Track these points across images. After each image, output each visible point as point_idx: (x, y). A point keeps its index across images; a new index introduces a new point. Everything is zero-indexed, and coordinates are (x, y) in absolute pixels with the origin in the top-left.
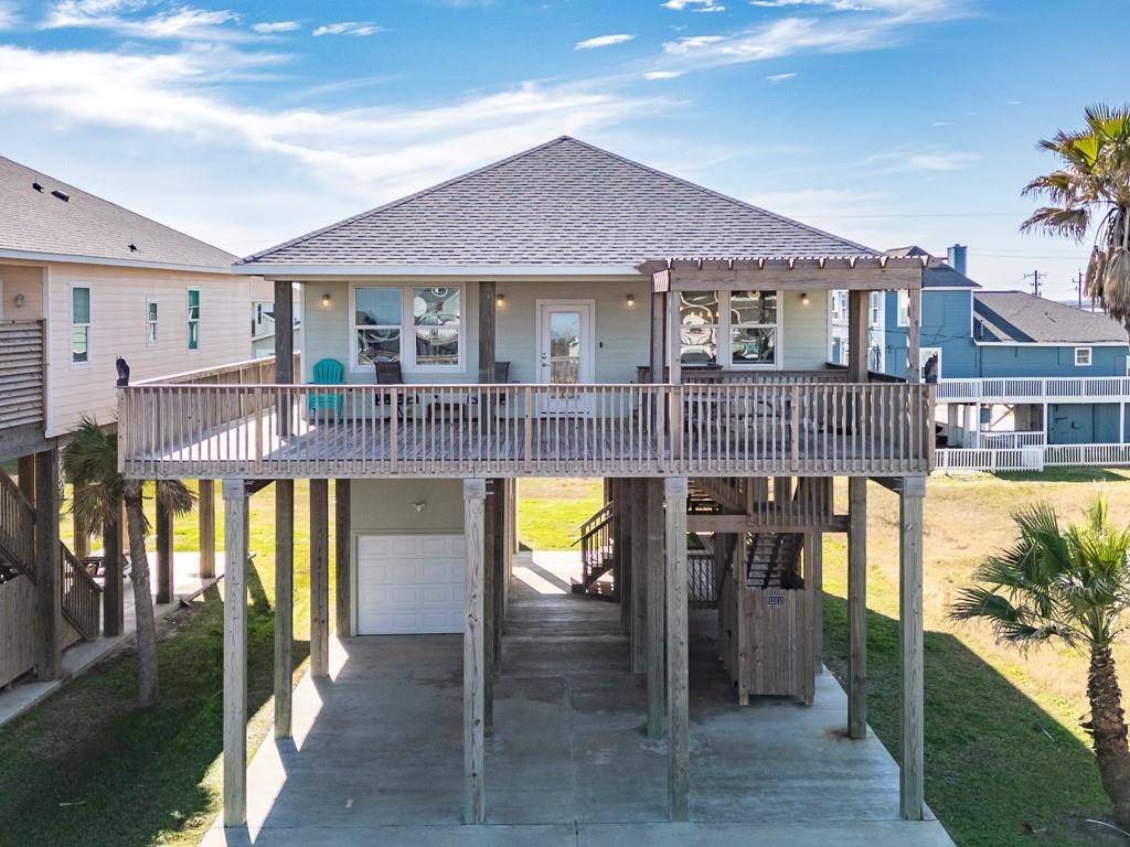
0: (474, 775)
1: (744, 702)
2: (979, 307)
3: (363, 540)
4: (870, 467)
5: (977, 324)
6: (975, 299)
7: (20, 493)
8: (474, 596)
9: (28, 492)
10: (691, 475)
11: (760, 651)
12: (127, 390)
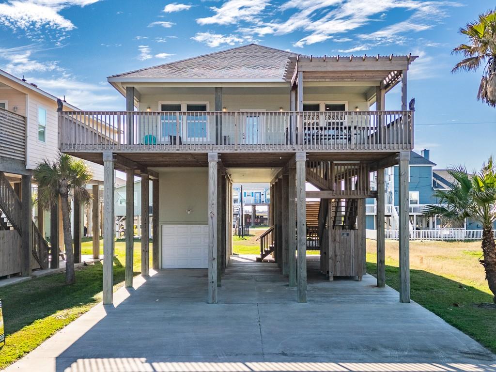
0: (213, 282)
1: (332, 279)
2: (435, 176)
3: (164, 227)
4: (385, 148)
5: (434, 182)
6: (433, 173)
7: (15, 193)
8: (213, 204)
9: (18, 193)
10: (307, 151)
11: (338, 257)
12: (62, 113)
